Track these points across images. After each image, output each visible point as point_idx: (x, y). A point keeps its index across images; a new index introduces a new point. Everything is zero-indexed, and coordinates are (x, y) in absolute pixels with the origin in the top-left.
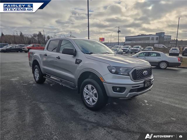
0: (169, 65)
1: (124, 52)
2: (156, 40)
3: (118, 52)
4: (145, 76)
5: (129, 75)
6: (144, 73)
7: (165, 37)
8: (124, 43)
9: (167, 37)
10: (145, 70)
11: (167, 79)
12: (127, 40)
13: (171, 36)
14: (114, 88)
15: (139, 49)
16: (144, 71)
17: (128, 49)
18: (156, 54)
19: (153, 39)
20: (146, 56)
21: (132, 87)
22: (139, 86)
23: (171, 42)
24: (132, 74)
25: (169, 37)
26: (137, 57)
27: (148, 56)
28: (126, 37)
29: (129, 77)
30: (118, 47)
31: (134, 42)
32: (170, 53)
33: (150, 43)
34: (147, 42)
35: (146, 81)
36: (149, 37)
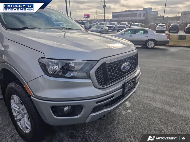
0: (157, 44)
1: (109, 29)
2: (143, 16)
3: (102, 29)
4: (125, 72)
5: (89, 77)
6: (124, 67)
7: (152, 13)
8: (111, 19)
9: (154, 13)
10: (125, 60)
11: (155, 61)
12: (113, 16)
13: (158, 12)
14: (57, 110)
15: (125, 26)
16: (123, 63)
17: (114, 26)
18: (143, 32)
19: (140, 15)
20: (132, 33)
21: (97, 102)
22: (113, 96)
23: (157, 19)
24: (96, 76)
25: (156, 13)
26: (122, 35)
27: (135, 33)
28: (112, 13)
29: (90, 81)
30: (103, 24)
31: (121, 19)
32: (157, 29)
33: (137, 20)
34: (134, 18)
35: (127, 83)
36: (137, 13)
